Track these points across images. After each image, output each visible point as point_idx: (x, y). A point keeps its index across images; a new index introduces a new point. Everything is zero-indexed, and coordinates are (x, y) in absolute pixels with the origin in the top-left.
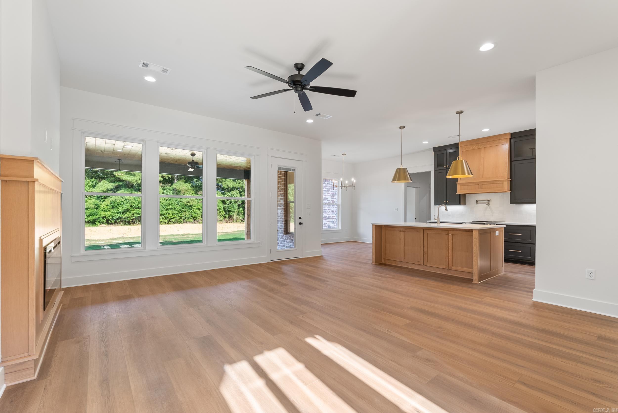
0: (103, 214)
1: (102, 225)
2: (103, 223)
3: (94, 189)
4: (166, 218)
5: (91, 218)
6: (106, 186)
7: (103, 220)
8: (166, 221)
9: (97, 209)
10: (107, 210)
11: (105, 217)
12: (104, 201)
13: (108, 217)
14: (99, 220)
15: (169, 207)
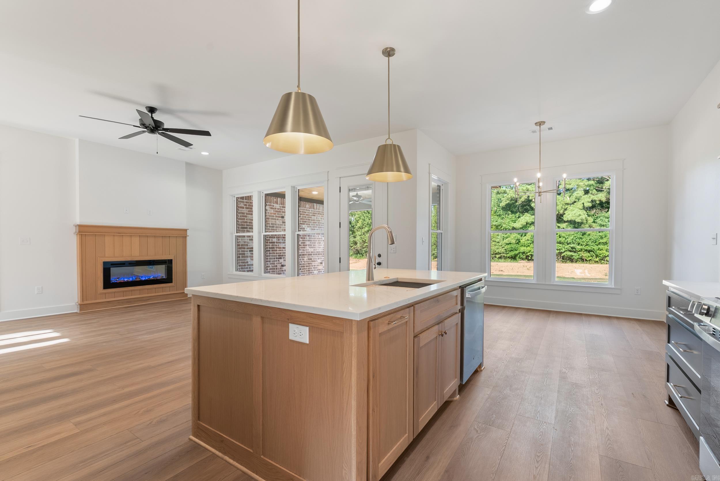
0: (522, 249)
1: (522, 261)
2: (523, 259)
3: (515, 224)
4: (597, 256)
5: (512, 253)
6: (526, 219)
7: (522, 256)
8: (597, 259)
9: (518, 243)
10: (527, 245)
11: (523, 253)
12: (525, 235)
13: (527, 253)
14: (519, 256)
15: (601, 241)
